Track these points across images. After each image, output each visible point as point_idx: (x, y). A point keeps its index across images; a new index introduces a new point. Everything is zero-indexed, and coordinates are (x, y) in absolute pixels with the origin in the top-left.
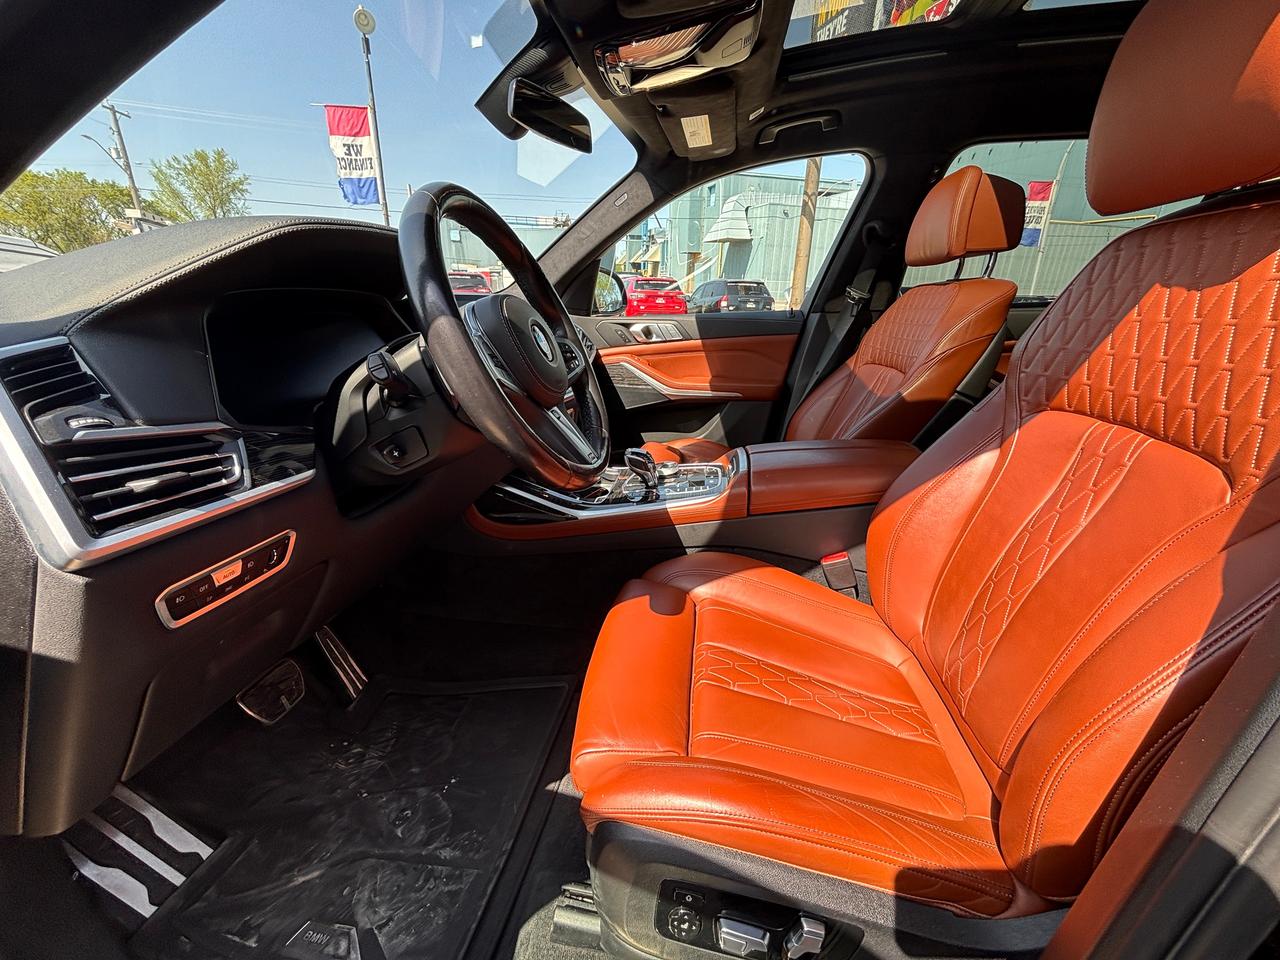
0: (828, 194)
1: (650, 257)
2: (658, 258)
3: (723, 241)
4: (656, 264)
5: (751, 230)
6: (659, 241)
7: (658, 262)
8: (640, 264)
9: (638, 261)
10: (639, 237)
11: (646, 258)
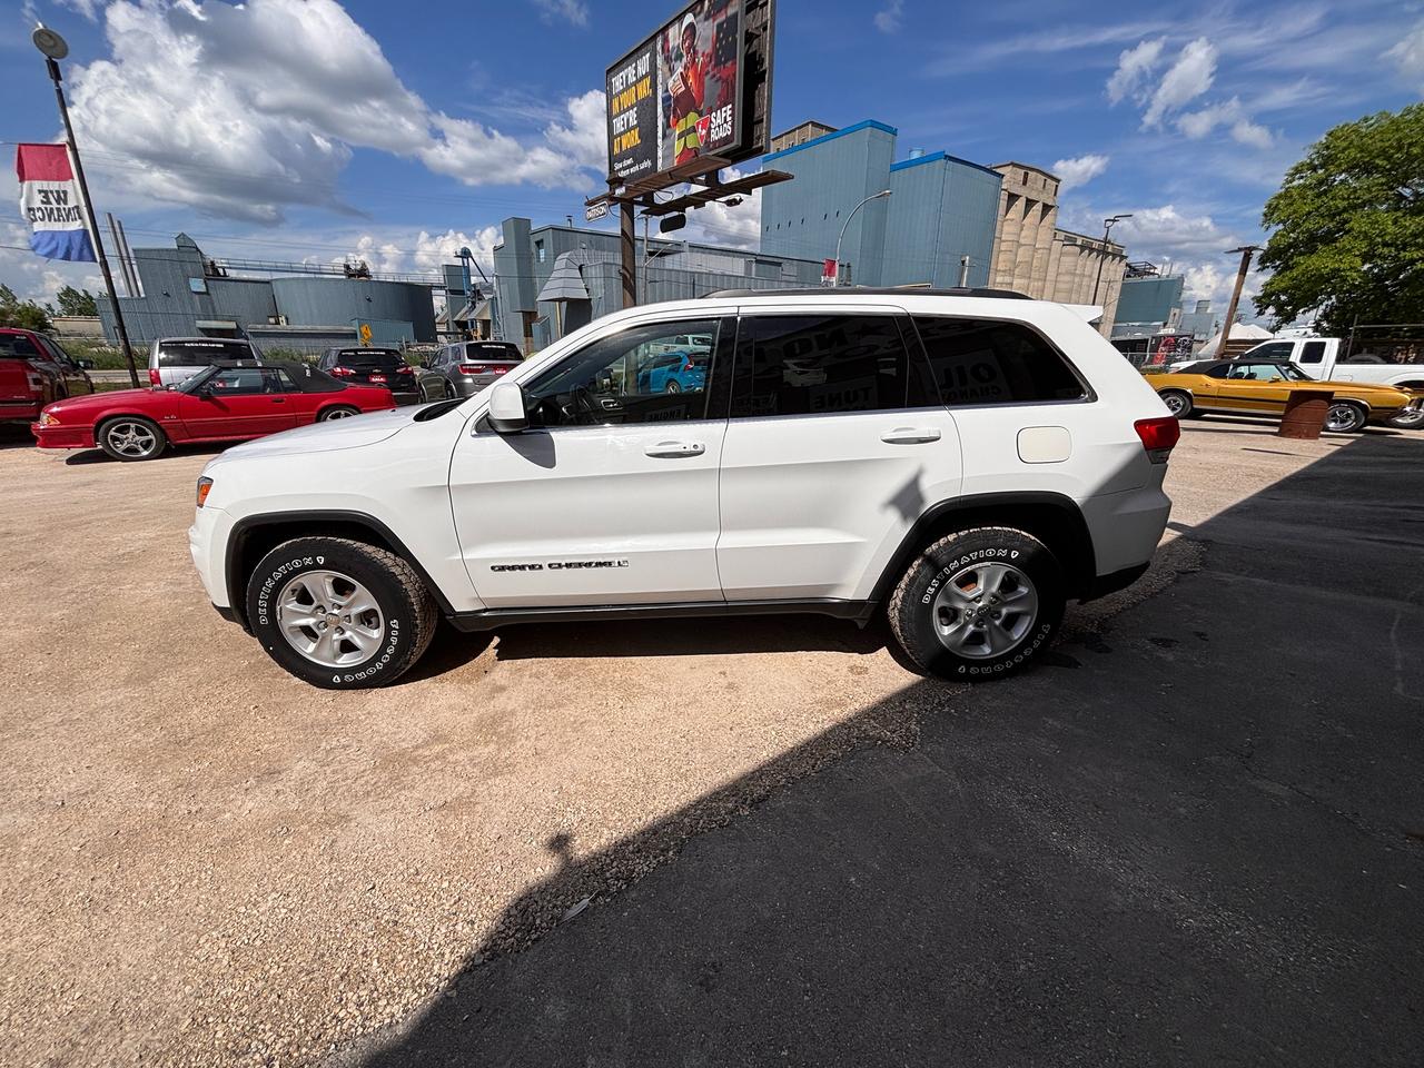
0: (663, 255)
1: (479, 314)
2: (488, 316)
3: (560, 300)
4: (486, 323)
5: (587, 290)
6: (487, 297)
8: (466, 323)
9: (464, 319)
10: (462, 293)
11: (472, 316)
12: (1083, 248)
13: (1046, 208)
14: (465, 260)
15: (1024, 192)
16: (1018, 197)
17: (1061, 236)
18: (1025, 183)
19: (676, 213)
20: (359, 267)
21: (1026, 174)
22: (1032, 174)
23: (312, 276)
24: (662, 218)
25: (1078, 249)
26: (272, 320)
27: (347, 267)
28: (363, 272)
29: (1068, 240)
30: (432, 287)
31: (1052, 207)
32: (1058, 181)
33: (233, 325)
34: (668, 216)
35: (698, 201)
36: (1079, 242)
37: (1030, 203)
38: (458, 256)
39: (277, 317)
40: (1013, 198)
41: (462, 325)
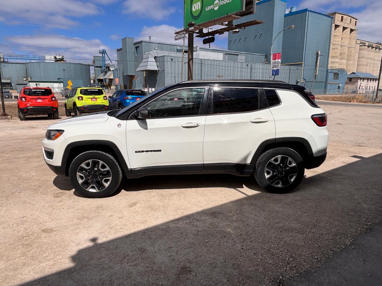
1: (108, 76)
2: (112, 77)
3: (146, 71)
5: (158, 67)
6: (112, 69)
7: (112, 79)
8: (102, 80)
9: (102, 78)
10: (102, 67)
11: (105, 77)
12: (369, 47)
13: (352, 30)
14: (104, 55)
15: (342, 24)
16: (339, 26)
17: (359, 42)
18: (342, 20)
19: (210, 37)
20: (61, 57)
21: (342, 17)
22: (345, 17)
23: (42, 61)
24: (204, 38)
25: (367, 47)
26: (25, 79)
27: (55, 58)
28: (62, 60)
29: (362, 44)
30: (89, 65)
31: (354, 30)
32: (357, 20)
33: (9, 81)
34: (207, 37)
35: (221, 32)
36: (367, 44)
37: (344, 28)
38: (100, 53)
39: (27, 77)
40: (337, 26)
41: (101, 81)
